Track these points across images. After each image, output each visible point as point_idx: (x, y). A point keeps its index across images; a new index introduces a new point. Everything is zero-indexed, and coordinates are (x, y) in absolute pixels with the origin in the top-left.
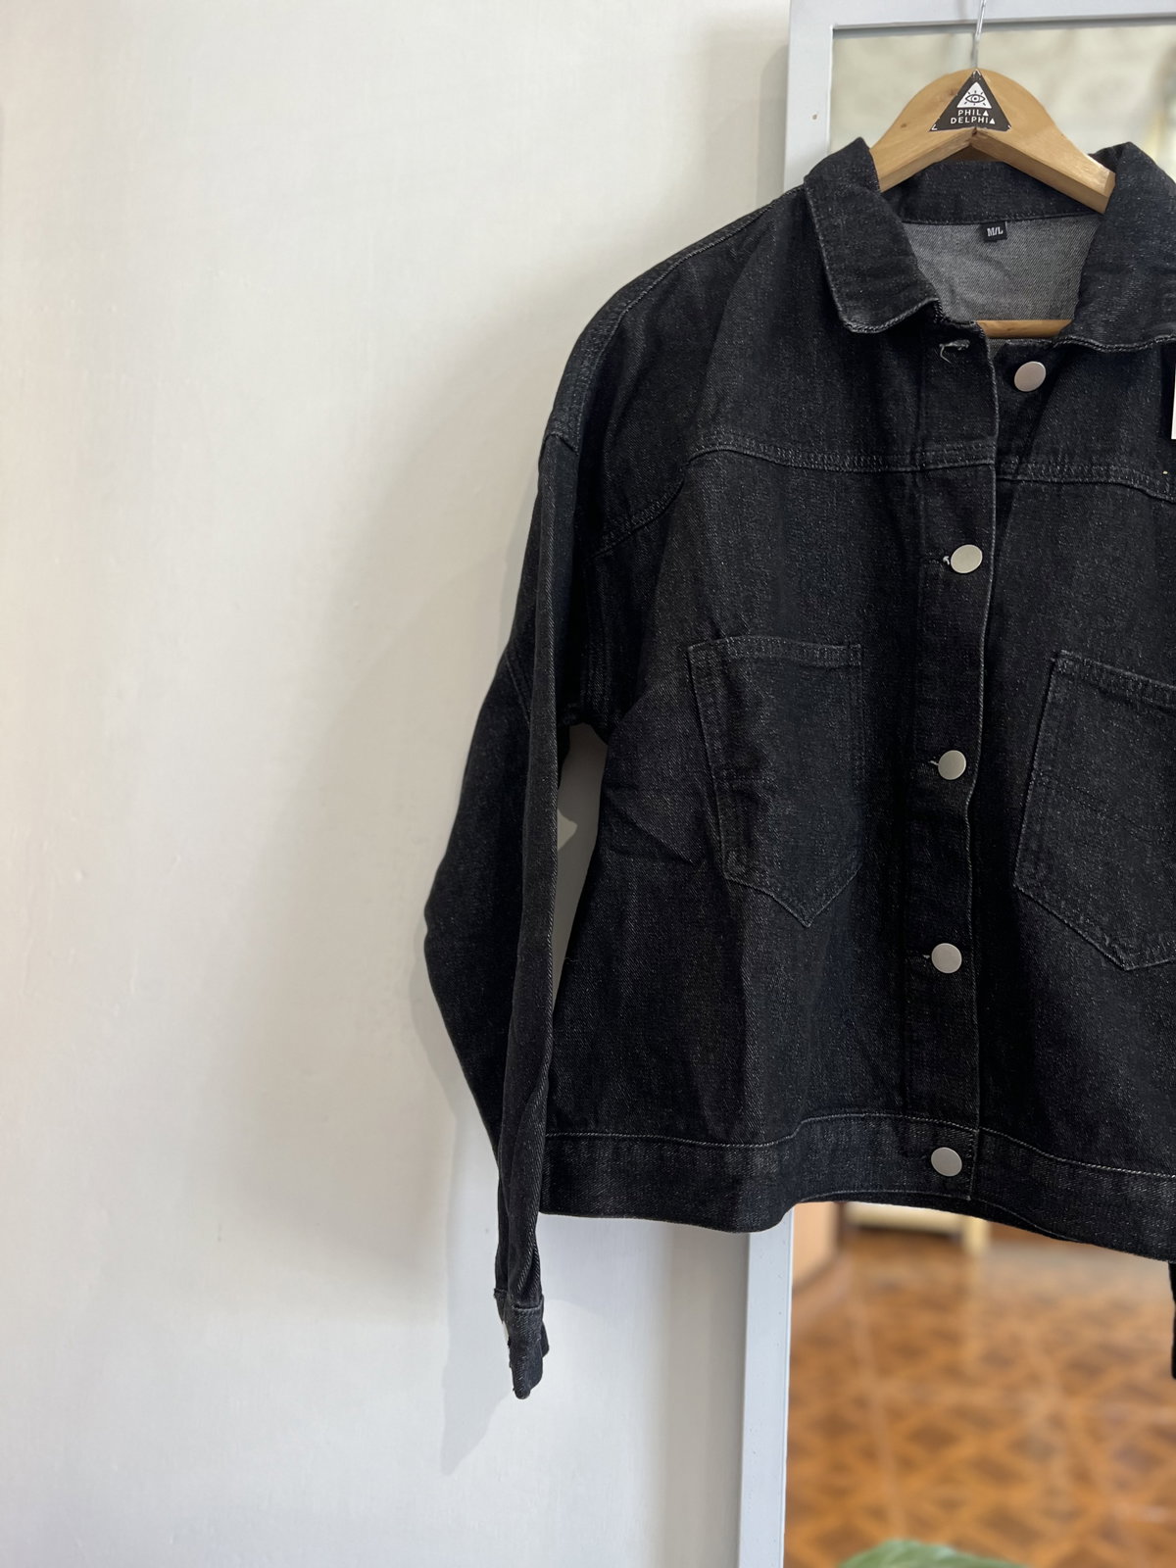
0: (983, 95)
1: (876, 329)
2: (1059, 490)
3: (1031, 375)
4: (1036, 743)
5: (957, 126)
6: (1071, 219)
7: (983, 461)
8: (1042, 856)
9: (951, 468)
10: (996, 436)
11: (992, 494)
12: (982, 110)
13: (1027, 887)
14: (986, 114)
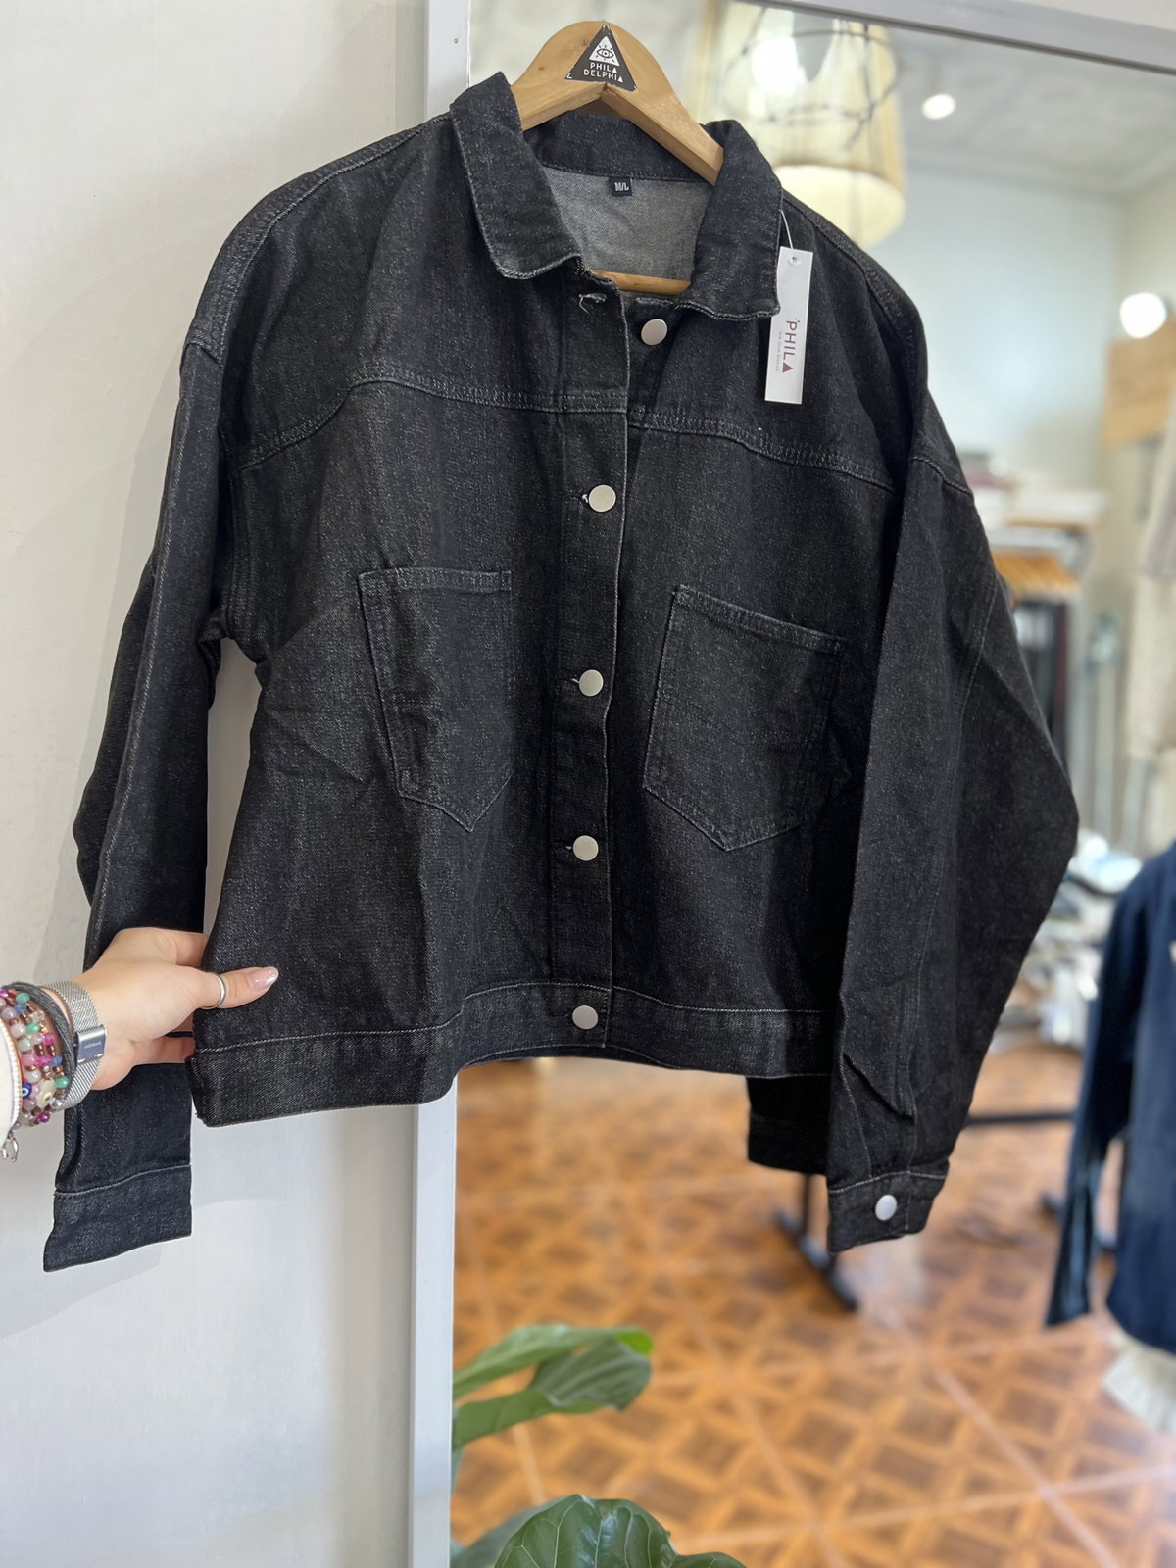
0: (612, 51)
1: (526, 276)
2: (678, 440)
3: (655, 331)
4: (660, 665)
5: (589, 78)
6: (685, 184)
7: (617, 410)
8: (665, 761)
9: (590, 413)
10: (628, 387)
11: (624, 439)
12: (612, 66)
13: (654, 788)
14: (615, 71)
